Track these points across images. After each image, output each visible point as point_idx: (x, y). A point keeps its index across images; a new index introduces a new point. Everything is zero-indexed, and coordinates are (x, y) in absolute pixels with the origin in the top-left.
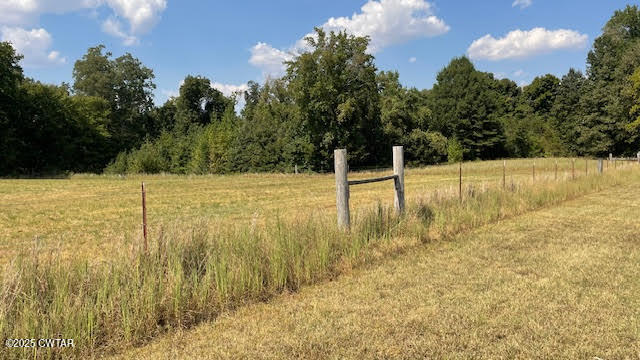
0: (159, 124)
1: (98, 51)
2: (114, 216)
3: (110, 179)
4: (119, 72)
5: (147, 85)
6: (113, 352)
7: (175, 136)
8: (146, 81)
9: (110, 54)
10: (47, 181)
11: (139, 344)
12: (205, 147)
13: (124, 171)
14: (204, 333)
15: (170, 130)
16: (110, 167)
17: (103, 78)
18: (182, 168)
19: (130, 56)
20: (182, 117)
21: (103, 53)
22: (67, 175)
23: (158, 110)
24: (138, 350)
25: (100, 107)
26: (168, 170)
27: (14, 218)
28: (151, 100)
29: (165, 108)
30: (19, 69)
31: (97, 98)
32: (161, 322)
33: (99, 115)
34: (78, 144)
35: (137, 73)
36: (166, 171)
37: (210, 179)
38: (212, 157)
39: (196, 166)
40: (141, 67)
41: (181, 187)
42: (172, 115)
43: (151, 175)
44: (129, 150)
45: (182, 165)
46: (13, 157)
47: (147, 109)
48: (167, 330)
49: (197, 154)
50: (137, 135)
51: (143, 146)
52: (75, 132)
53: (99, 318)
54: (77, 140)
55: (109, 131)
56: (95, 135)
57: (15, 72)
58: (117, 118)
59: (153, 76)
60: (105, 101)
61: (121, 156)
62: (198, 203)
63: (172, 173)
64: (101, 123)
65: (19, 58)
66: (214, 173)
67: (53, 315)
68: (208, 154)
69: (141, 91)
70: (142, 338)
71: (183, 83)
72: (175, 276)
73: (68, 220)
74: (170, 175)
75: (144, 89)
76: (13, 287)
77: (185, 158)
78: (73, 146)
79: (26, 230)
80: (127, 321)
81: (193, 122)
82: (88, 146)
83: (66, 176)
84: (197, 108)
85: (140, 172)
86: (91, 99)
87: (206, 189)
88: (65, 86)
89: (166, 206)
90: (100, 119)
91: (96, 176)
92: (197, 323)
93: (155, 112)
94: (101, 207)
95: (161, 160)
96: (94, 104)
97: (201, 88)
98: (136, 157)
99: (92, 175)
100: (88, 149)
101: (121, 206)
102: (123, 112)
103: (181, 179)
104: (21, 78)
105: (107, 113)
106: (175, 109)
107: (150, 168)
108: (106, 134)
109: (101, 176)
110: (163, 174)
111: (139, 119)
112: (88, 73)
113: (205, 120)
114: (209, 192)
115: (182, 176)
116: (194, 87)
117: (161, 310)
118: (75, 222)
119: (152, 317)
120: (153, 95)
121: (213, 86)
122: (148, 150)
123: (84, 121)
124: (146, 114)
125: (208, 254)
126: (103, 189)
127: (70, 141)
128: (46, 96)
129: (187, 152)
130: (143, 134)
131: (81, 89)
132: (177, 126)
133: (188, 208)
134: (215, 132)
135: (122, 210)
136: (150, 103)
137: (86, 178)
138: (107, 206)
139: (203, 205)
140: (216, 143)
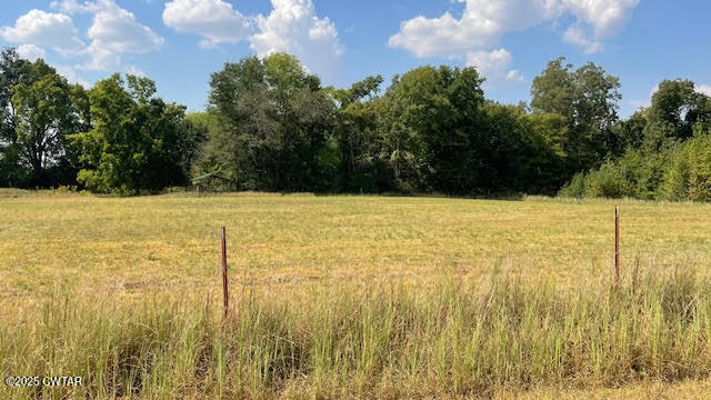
0: (624, 140)
1: (558, 64)
2: (572, 243)
3: (566, 202)
4: (578, 84)
5: (611, 96)
6: (581, 386)
7: (643, 154)
8: (610, 91)
9: (570, 66)
10: (503, 202)
11: (609, 385)
12: (684, 167)
13: (580, 194)
14: (692, 392)
15: (637, 146)
16: (565, 190)
17: (562, 93)
18: (651, 193)
19: (592, 65)
20: (653, 132)
21: (563, 65)
22: (521, 196)
23: (622, 124)
24: (610, 391)
25: (556, 124)
26: (632, 195)
27: (475, 236)
28: (615, 113)
29: (632, 122)
30: (481, 92)
31: (554, 115)
32: (636, 367)
33: (555, 134)
34: (533, 165)
35: (600, 83)
36: (630, 196)
37: (689, 208)
38: (693, 180)
39: (671, 191)
40: (605, 76)
41: (651, 215)
42: (640, 129)
43: (611, 200)
44: (586, 171)
45: (652, 189)
46: (471, 178)
47: (609, 123)
48: (642, 378)
49: (671, 176)
50: (597, 154)
51: (603, 166)
52: (529, 152)
53: (567, 347)
54: (532, 161)
55: (564, 150)
56: (550, 155)
57: (477, 95)
58: (575, 134)
59: (618, 84)
60: (563, 118)
61: (578, 178)
62: (674, 235)
63: (638, 198)
64: (557, 142)
65: (481, 81)
66: (695, 200)
67: (523, 333)
68: (687, 176)
69: (604, 103)
70: (614, 379)
71: (656, 89)
72: (653, 318)
73: (525, 243)
74: (635, 201)
75: (608, 100)
76: (487, 299)
77: (655, 182)
78: (527, 167)
79: (486, 248)
80: (597, 357)
81: (668, 136)
82: (543, 167)
83: (520, 198)
84: (674, 119)
85: (599, 196)
86: (548, 116)
87: (684, 220)
88: (522, 105)
89: (633, 236)
90: (557, 138)
91: (550, 199)
92: (681, 378)
93: (620, 126)
94: (558, 232)
95: (624, 183)
96: (551, 121)
97: (681, 94)
98: (595, 179)
99: (545, 198)
100: (542, 170)
101: (579, 232)
102: (581, 129)
103: (650, 205)
104: (482, 100)
105: (565, 130)
106: (644, 122)
107: (611, 192)
108: (562, 154)
109: (555, 199)
110: (626, 199)
111: (599, 137)
112: (546, 90)
113: (685, 133)
114: (688, 224)
115: (651, 202)
116: (672, 94)
117: (637, 353)
118: (532, 245)
119: (626, 359)
120: (618, 107)
121: (697, 90)
122: (609, 171)
123: (540, 140)
124: (608, 130)
125: (696, 297)
126: (558, 213)
127: (524, 162)
128: (505, 117)
129: (658, 173)
130: (603, 153)
131: (538, 106)
132: (646, 142)
133: (661, 240)
134: (698, 148)
135: (580, 237)
136: (614, 117)
137: (538, 201)
138: (564, 231)
139: (681, 239)
140: (699, 162)
